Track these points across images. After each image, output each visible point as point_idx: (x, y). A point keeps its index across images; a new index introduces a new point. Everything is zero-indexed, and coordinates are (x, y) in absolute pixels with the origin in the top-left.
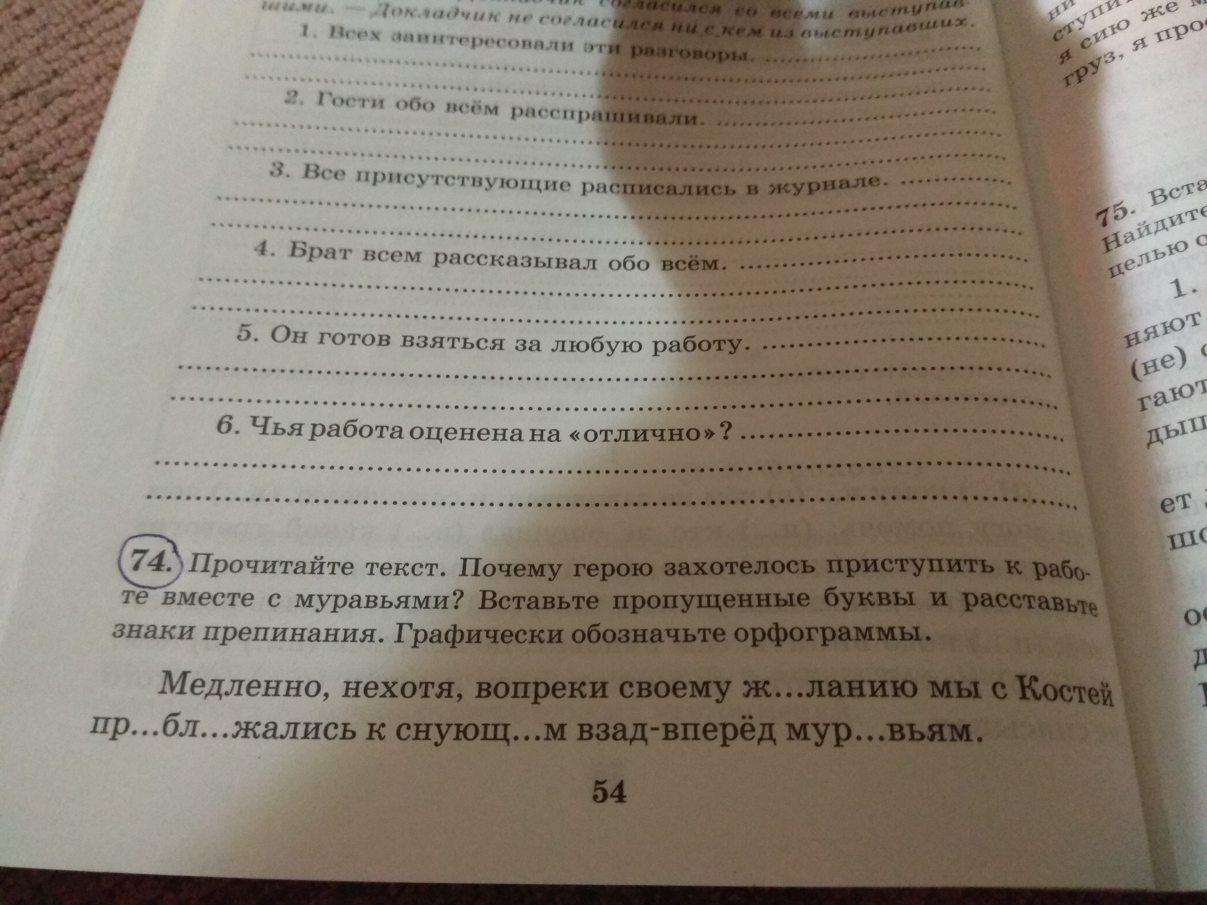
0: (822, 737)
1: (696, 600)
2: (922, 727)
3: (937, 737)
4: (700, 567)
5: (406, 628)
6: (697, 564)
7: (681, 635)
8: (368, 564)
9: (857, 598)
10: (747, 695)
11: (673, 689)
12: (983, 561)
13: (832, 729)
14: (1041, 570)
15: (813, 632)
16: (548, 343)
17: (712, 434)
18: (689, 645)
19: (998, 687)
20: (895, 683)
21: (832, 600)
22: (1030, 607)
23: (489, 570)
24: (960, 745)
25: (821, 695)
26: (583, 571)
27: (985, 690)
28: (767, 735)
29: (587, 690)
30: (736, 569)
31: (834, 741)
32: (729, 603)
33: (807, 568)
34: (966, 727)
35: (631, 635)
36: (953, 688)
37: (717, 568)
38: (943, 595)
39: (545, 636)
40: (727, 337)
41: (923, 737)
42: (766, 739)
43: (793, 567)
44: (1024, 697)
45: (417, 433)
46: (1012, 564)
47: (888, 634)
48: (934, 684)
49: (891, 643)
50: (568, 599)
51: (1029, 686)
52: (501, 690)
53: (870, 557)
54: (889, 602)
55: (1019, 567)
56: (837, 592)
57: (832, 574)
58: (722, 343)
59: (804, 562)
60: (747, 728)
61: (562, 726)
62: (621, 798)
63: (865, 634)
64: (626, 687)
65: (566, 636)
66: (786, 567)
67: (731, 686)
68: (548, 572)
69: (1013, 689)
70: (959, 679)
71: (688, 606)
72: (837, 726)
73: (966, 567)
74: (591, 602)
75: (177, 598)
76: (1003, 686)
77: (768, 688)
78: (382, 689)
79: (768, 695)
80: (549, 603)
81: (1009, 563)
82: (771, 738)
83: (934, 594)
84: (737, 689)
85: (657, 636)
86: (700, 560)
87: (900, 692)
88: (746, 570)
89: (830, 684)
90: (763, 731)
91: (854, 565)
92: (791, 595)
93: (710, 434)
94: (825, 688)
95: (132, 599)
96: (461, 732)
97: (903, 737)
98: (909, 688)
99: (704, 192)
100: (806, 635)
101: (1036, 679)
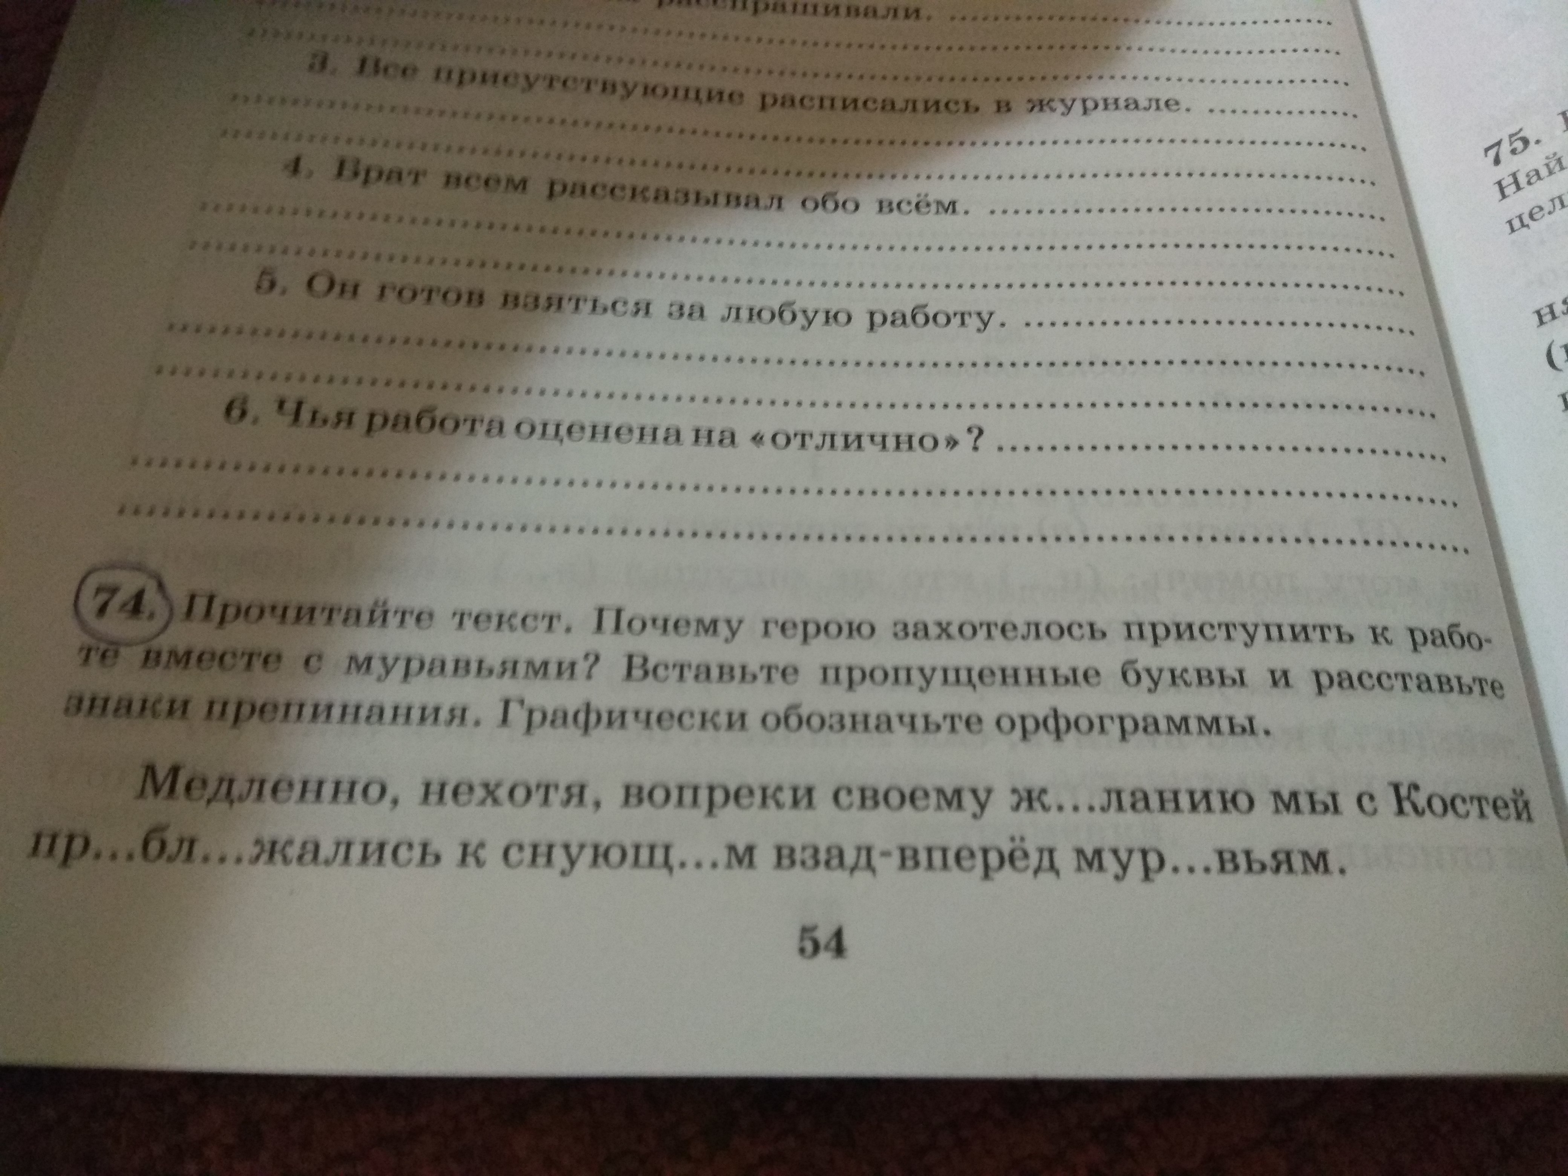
0: (1125, 868)
1: (939, 675)
2: (1263, 854)
3: (1284, 867)
4: (944, 630)
5: (514, 707)
6: (939, 624)
7: (920, 723)
8: (454, 614)
9: (1167, 676)
10: (1017, 807)
11: (910, 798)
12: (1339, 629)
13: (1137, 858)
14: (1419, 638)
15: (1107, 722)
16: (715, 309)
17: (956, 443)
18: (931, 737)
19: (1365, 800)
20: (1223, 794)
21: (1132, 677)
22: (1405, 687)
23: (637, 625)
24: (1316, 879)
25: (1120, 807)
26: (774, 630)
27: (1347, 803)
28: (1046, 863)
29: (786, 797)
30: (996, 632)
31: (1141, 873)
32: (987, 680)
33: (1095, 633)
34: (1323, 855)
35: (848, 722)
36: (1304, 801)
37: (968, 630)
38: (1285, 674)
39: (723, 720)
40: (974, 309)
41: (1263, 867)
42: (1045, 871)
43: (1076, 630)
44: (1401, 811)
45: (525, 429)
46: (1379, 631)
47: (1212, 725)
48: (1277, 795)
49: (1214, 738)
50: (753, 667)
51: (1409, 798)
52: (659, 795)
53: (1184, 620)
54: (1212, 682)
55: (1388, 635)
56: (1139, 666)
57: (1130, 642)
58: (966, 317)
59: (1092, 626)
60: (1018, 854)
61: (750, 849)
62: (839, 950)
63: (1181, 725)
64: (843, 796)
65: (753, 720)
66: (1066, 631)
67: (993, 797)
68: (723, 629)
69: (1387, 802)
70: (1310, 788)
71: (928, 682)
72: (1144, 853)
73: (1316, 636)
74: (788, 673)
75: (164, 657)
76: (1372, 798)
77: (1047, 799)
78: (480, 793)
79: (1045, 808)
80: (726, 673)
81: (1374, 630)
82: (1052, 866)
83: (1273, 673)
84: (1002, 801)
85: (885, 723)
86: (944, 618)
87: (1230, 806)
88: (1010, 634)
89: (1133, 794)
90: (1041, 860)
91: (1161, 631)
92: (1074, 671)
93: (952, 443)
94: (1126, 800)
95: (95, 657)
96: (601, 855)
97: (1236, 868)
98: (1242, 801)
99: (934, 109)
100: (1099, 724)
101: (1416, 787)
